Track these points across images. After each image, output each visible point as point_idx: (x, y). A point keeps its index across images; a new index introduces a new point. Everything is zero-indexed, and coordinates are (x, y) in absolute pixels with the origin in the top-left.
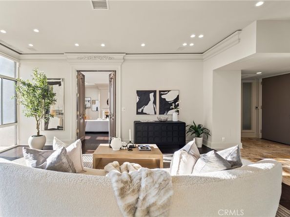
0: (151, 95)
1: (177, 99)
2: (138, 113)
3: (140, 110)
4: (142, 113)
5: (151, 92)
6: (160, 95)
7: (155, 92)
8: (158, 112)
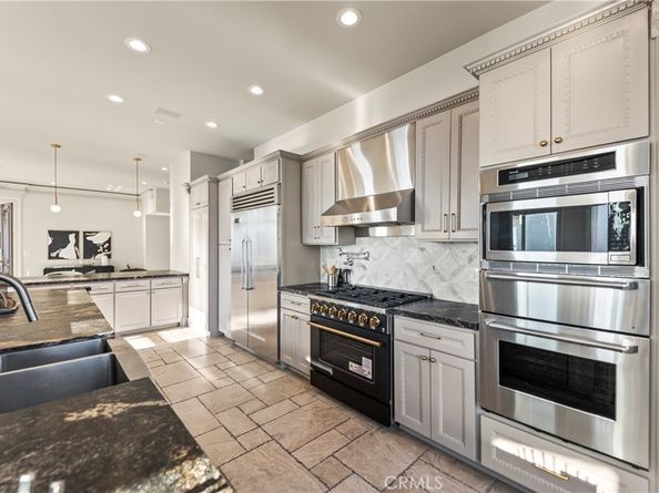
0: (72, 237)
1: (109, 241)
2: (50, 258)
3: (54, 254)
4: (57, 257)
5: (72, 232)
6: (85, 237)
7: (77, 233)
8: (81, 256)
